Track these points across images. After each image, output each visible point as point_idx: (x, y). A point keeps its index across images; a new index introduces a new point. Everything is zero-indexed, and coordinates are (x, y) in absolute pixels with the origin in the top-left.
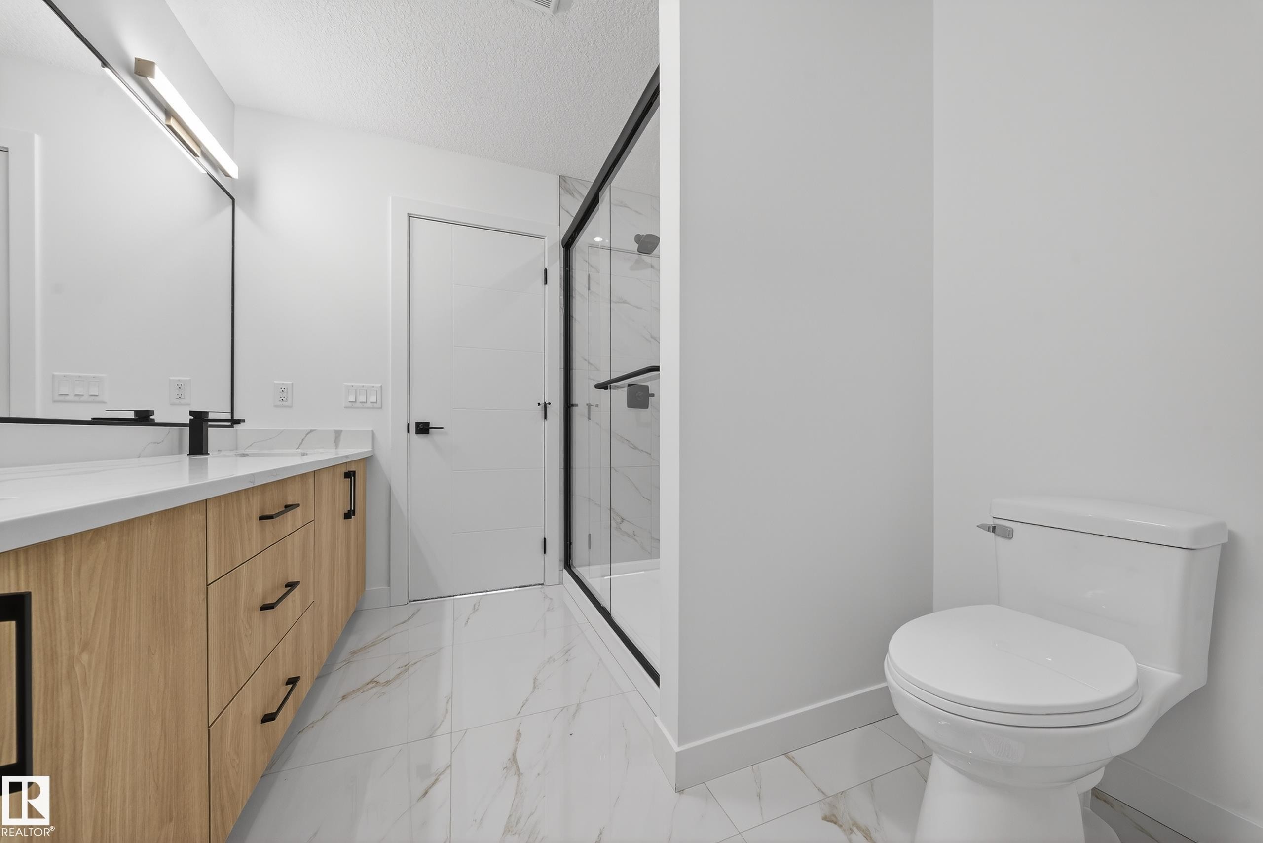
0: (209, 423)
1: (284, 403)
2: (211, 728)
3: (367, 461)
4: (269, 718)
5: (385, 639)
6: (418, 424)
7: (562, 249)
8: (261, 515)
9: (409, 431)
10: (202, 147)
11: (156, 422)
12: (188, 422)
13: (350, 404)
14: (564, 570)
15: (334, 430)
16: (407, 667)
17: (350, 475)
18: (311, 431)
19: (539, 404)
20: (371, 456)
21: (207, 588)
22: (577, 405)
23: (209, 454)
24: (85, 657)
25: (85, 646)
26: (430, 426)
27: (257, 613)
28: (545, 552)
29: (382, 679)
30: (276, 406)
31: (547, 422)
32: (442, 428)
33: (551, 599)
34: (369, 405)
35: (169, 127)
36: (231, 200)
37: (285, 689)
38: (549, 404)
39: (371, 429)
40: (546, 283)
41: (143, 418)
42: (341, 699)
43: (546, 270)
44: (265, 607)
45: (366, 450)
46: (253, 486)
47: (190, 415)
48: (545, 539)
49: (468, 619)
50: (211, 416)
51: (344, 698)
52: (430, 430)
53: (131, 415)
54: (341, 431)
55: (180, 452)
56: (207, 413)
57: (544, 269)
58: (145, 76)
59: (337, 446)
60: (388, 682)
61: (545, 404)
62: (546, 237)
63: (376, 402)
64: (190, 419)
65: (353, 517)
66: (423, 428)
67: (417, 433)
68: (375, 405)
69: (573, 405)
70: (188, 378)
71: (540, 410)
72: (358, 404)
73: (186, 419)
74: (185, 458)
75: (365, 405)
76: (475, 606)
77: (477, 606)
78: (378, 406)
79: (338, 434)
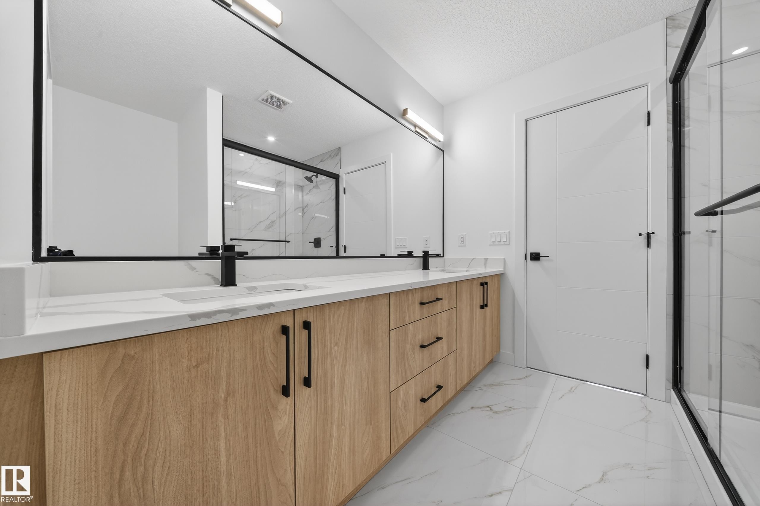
0: (430, 256)
1: (463, 245)
2: (391, 393)
3: (500, 277)
4: (423, 400)
5: (504, 385)
6: (532, 254)
7: (670, 86)
8: (420, 302)
9: (526, 259)
10: (429, 134)
11: (414, 256)
12: (422, 256)
13: (492, 243)
14: (672, 390)
15: (484, 258)
16: (510, 409)
17: (484, 284)
18: (474, 259)
19: (640, 235)
20: (502, 273)
21: (390, 332)
22: (689, 233)
23: (429, 269)
24: (336, 348)
25: (336, 344)
26: (540, 256)
27: (418, 348)
28: (648, 367)
29: (495, 408)
30: (459, 246)
31: (650, 250)
32: (548, 257)
33: (650, 411)
34: (502, 243)
35: (416, 131)
36: (442, 152)
37: (435, 389)
38: (653, 233)
39: (504, 257)
40: (649, 123)
41: (410, 254)
42: (471, 408)
43: (649, 114)
44: (422, 346)
45: (501, 270)
46: (411, 288)
47: (423, 252)
48: (648, 357)
49: (563, 396)
50: (430, 253)
51: (472, 408)
52: (540, 258)
53: (406, 253)
54: (487, 259)
55: (420, 269)
56: (428, 251)
57: (647, 112)
58: (405, 116)
59: (485, 267)
60: (496, 412)
61: (649, 235)
62: (648, 83)
63: (506, 241)
64: (423, 254)
65: (485, 308)
66: (536, 257)
67: (531, 260)
68: (506, 243)
69: (684, 233)
70: (429, 236)
71: (643, 240)
72: (497, 243)
73: (421, 254)
74: (421, 271)
75: (500, 243)
76: (572, 388)
77: (573, 389)
78: (507, 243)
79: (486, 259)
